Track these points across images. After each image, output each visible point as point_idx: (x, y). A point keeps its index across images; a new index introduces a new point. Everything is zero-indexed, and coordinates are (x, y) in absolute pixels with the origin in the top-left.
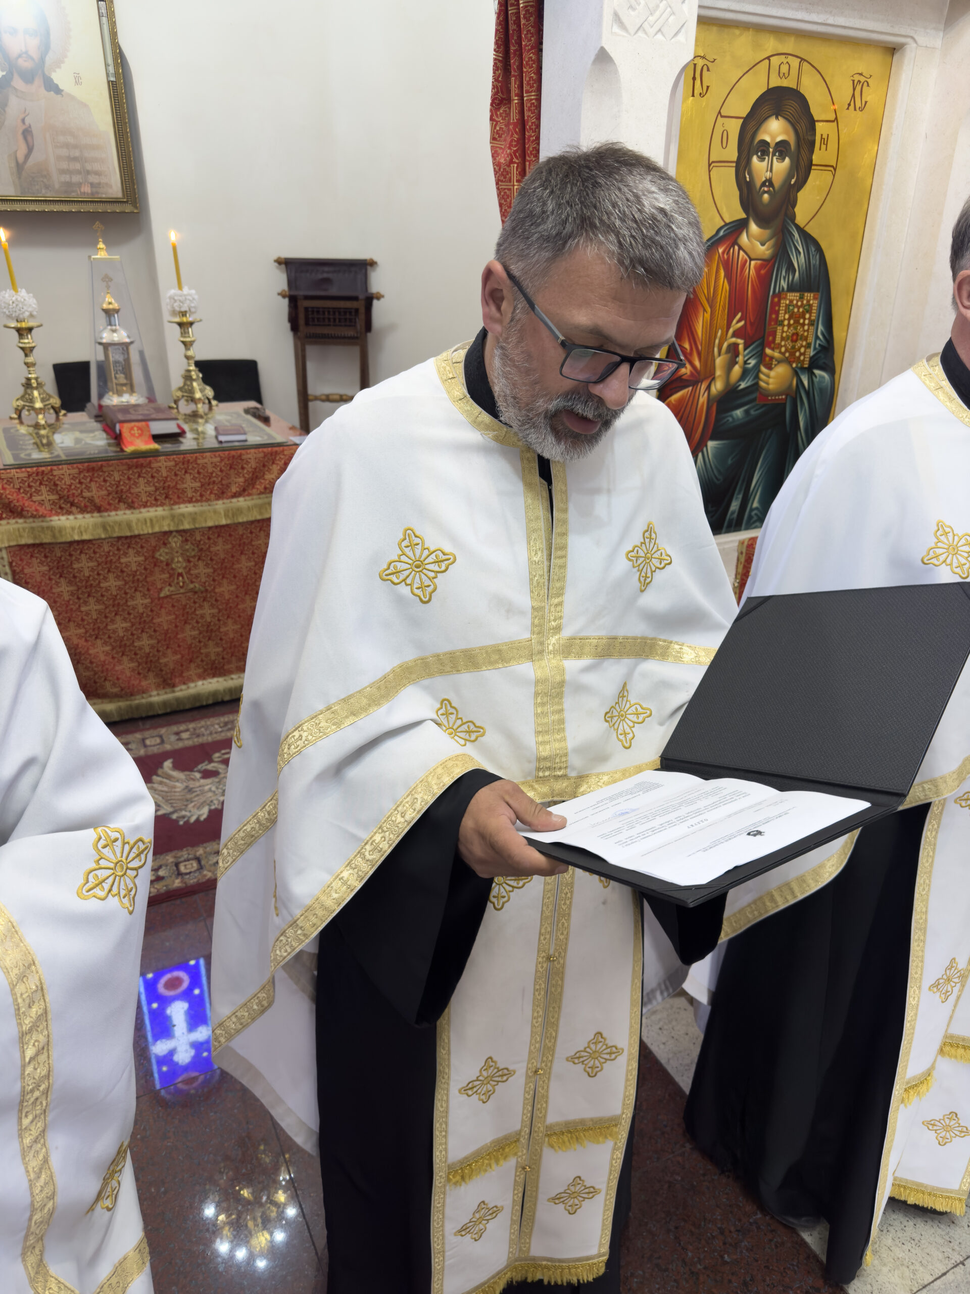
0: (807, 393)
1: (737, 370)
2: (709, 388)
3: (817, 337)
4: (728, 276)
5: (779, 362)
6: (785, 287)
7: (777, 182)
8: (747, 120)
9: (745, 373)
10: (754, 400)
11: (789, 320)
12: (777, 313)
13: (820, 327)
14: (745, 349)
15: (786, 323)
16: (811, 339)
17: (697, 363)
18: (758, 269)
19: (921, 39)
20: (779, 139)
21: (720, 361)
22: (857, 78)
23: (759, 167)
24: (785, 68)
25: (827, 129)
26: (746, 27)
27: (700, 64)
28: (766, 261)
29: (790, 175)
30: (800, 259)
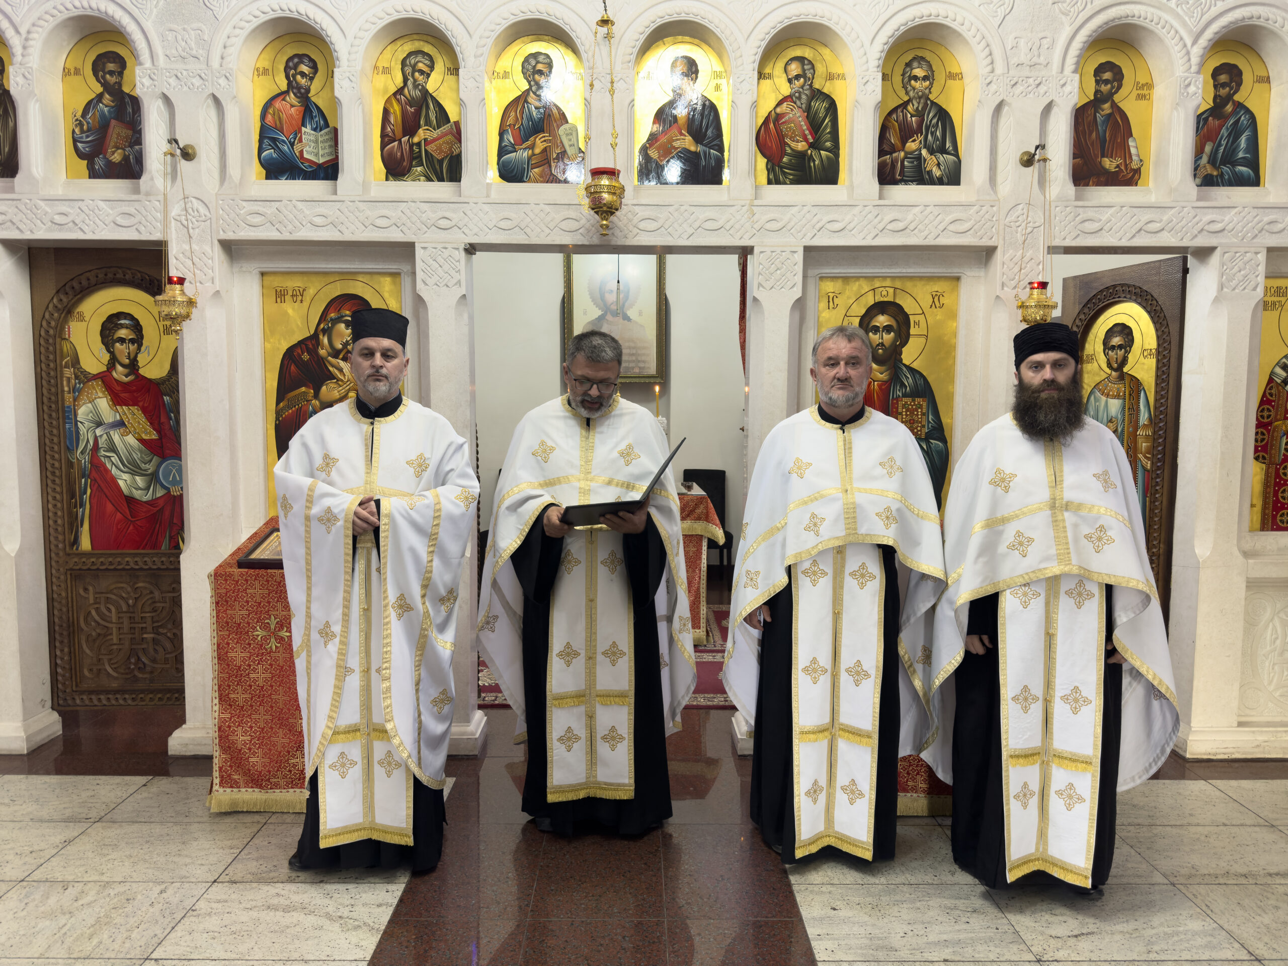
0: (927, 453)
3: (929, 422)
6: (901, 394)
7: (887, 344)
8: (863, 318)
11: (906, 411)
12: (897, 408)
13: (930, 417)
15: (904, 413)
16: (924, 422)
18: (880, 386)
19: (968, 273)
20: (885, 324)
22: (934, 294)
24: (884, 293)
25: (917, 318)
26: (858, 278)
27: (831, 295)
28: (884, 382)
29: (895, 340)
30: (908, 381)
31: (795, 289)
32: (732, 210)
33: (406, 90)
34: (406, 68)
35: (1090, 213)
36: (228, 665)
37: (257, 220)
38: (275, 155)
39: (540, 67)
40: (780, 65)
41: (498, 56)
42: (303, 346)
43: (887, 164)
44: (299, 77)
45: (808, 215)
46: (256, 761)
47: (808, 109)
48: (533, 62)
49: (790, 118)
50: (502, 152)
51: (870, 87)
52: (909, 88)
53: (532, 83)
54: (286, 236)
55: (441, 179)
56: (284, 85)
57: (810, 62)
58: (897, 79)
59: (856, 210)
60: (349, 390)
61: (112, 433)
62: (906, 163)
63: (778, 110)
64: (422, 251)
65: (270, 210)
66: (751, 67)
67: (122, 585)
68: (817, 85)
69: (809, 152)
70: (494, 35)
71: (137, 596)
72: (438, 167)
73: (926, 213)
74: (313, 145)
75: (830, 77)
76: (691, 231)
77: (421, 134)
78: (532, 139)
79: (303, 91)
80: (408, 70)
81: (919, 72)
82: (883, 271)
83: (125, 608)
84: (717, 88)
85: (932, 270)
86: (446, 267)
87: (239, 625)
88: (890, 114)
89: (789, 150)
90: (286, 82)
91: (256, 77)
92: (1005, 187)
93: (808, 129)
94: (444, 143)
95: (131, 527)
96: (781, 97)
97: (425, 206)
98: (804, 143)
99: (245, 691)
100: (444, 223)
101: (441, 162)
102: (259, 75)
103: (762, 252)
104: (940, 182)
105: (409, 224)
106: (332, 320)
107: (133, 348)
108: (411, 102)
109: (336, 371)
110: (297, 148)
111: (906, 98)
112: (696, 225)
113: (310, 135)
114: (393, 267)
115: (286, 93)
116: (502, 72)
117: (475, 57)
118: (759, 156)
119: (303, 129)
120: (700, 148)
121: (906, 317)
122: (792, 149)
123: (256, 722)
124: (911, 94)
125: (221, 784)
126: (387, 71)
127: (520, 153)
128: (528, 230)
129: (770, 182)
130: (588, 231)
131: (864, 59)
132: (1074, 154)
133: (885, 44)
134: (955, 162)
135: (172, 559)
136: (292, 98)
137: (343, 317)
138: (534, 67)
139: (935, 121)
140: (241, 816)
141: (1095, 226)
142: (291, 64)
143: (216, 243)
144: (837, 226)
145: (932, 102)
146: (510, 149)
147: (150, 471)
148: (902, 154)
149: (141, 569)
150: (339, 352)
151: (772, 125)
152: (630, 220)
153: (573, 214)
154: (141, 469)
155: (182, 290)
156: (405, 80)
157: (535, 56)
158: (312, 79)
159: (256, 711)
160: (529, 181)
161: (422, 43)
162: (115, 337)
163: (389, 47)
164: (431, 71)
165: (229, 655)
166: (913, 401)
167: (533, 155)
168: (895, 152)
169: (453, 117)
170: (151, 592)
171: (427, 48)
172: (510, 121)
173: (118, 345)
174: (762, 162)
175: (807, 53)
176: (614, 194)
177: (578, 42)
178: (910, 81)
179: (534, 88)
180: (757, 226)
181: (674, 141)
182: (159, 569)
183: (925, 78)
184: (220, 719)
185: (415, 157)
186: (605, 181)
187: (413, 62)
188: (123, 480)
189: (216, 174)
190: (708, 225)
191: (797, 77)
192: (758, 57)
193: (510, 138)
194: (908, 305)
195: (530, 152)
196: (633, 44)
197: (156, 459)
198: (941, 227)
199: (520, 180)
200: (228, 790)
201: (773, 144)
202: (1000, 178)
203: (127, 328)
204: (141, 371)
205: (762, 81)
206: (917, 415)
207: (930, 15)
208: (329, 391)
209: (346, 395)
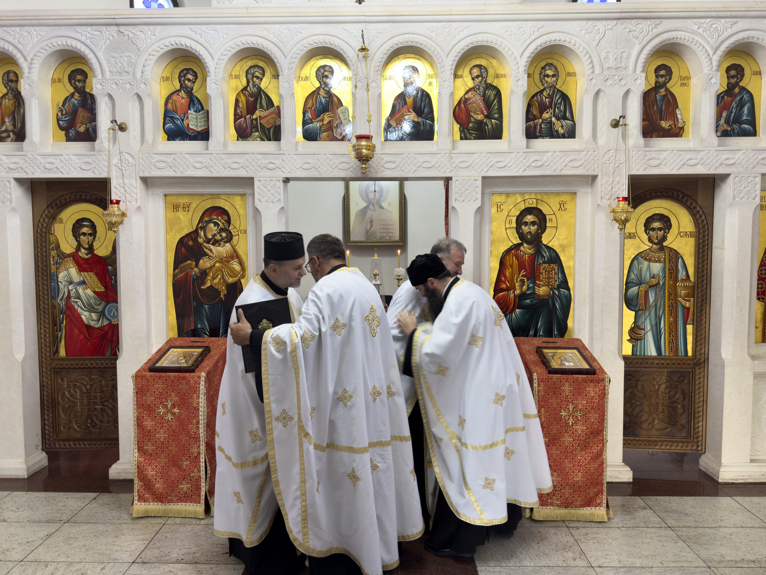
0: (558, 297)
1: (525, 288)
2: (514, 292)
3: (559, 278)
4: (517, 259)
5: (543, 286)
6: (542, 262)
7: (533, 232)
8: (518, 217)
9: (528, 289)
10: (534, 297)
12: (540, 270)
13: (560, 275)
14: (527, 281)
15: (544, 273)
16: (556, 278)
17: (508, 284)
18: (529, 257)
19: (581, 190)
20: (532, 221)
21: (517, 285)
22: (561, 202)
23: (525, 229)
24: (531, 202)
25: (551, 217)
26: (515, 194)
27: (499, 204)
28: (532, 255)
29: (538, 230)
30: (546, 254)
31: (477, 201)
32: (439, 156)
33: (248, 88)
34: (249, 75)
35: (653, 155)
36: (143, 429)
37: (162, 165)
38: (173, 127)
39: (326, 73)
40: (467, 70)
41: (302, 68)
42: (189, 237)
43: (531, 127)
44: (186, 82)
45: (484, 159)
46: (159, 486)
47: (484, 95)
48: (322, 71)
49: (473, 101)
50: (305, 123)
51: (520, 83)
52: (544, 82)
53: (322, 83)
54: (179, 174)
55: (269, 140)
56: (178, 86)
57: (485, 68)
58: (537, 76)
59: (513, 155)
60: (216, 262)
61: (78, 288)
62: (543, 126)
63: (466, 96)
64: (258, 182)
65: (169, 159)
66: (449, 72)
67: (83, 377)
68: (489, 81)
69: (485, 120)
70: (299, 57)
71: (92, 383)
72: (267, 133)
73: (555, 156)
74: (195, 120)
75: (497, 76)
76: (415, 168)
77: (258, 113)
78: (322, 115)
79: (189, 89)
80: (250, 76)
81: (550, 72)
82: (530, 189)
83: (85, 390)
84: (430, 84)
85: (559, 189)
86: (272, 191)
87: (150, 405)
88: (533, 97)
89: (473, 120)
90: (179, 84)
91: (162, 82)
92: (602, 140)
93: (484, 107)
94: (271, 118)
95: (89, 343)
96: (468, 89)
97: (260, 156)
98: (482, 115)
99: (153, 445)
100: (271, 166)
101: (269, 130)
102: (163, 81)
103: (457, 180)
104: (563, 136)
105: (251, 167)
106: (206, 221)
107: (91, 238)
108: (251, 95)
109: (208, 251)
110: (185, 122)
111: (542, 88)
112: (418, 165)
113: (193, 115)
114: (241, 191)
115: (180, 90)
116: (304, 77)
117: (288, 69)
118: (455, 123)
119: (189, 111)
120: (420, 120)
121: (544, 216)
122: (474, 119)
123: (159, 463)
124: (545, 85)
125: (139, 500)
126: (237, 77)
127: (315, 124)
128: (320, 170)
129: (461, 139)
130: (355, 169)
131: (517, 66)
132: (643, 119)
133: (529, 57)
134: (572, 125)
135: (112, 362)
136: (182, 94)
137: (212, 219)
138: (323, 74)
139: (559, 101)
140: (150, 519)
141: (657, 162)
142: (182, 74)
143: (138, 179)
144: (502, 165)
145: (558, 90)
146: (310, 121)
147: (100, 310)
148: (540, 120)
149: (94, 368)
150: (210, 240)
151: (462, 105)
152: (379, 163)
153: (345, 159)
154: (94, 309)
155: (118, 207)
156: (248, 82)
157: (323, 67)
158: (194, 82)
159: (160, 457)
160: (321, 140)
161: (258, 61)
162: (81, 232)
163: (238, 64)
164: (263, 77)
165: (144, 423)
166: (550, 266)
167: (323, 125)
168: (536, 119)
169: (276, 104)
170: (101, 381)
171: (261, 64)
172: (309, 105)
173: (82, 237)
174: (457, 127)
175: (483, 62)
176: (369, 150)
177: (348, 60)
178: (544, 77)
179: (323, 86)
180: (454, 165)
181: (405, 115)
182: (105, 368)
183: (553, 76)
184: (138, 461)
185: (254, 127)
186: (364, 143)
187: (252, 72)
188: (85, 316)
189: (139, 139)
190: (425, 165)
191: (477, 77)
192: (454, 67)
193: (309, 115)
194: (545, 209)
195: (321, 123)
196: (380, 60)
197: (103, 304)
198: (564, 164)
199: (315, 140)
200: (143, 503)
201: (463, 117)
202: (599, 134)
203: (87, 227)
204: (95, 252)
205: (456, 79)
206: (552, 274)
207: (556, 40)
208: (204, 263)
209: (214, 265)
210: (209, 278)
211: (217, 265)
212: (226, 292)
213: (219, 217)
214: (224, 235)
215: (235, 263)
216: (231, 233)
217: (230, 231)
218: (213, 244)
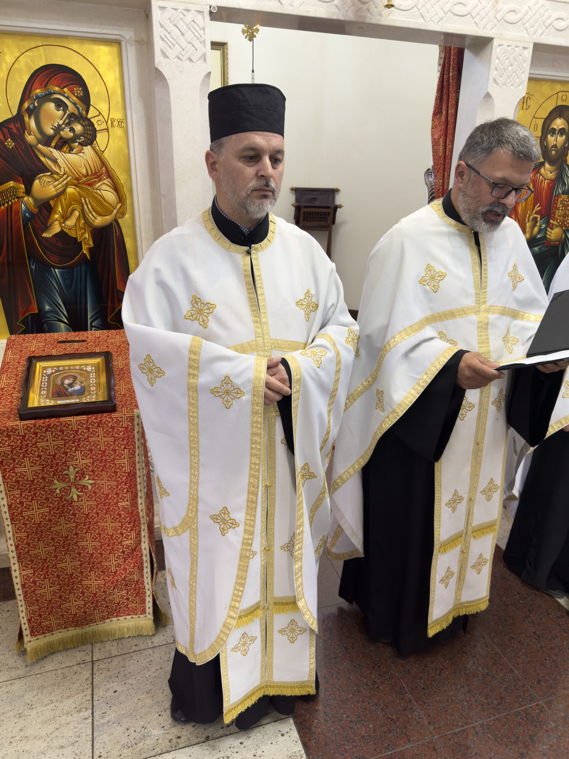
1: (536, 229)
4: (534, 187)
5: (556, 226)
6: (561, 192)
7: (559, 146)
8: (546, 119)
9: (540, 231)
10: (544, 243)
11: (562, 207)
12: (557, 204)
14: (541, 220)
15: (561, 208)
18: (548, 184)
20: (560, 127)
21: (529, 225)
23: (551, 139)
24: (564, 97)
26: (547, 81)
27: (526, 96)
28: (552, 181)
29: (565, 142)
30: (568, 180)
31: (521, 87)
36: (25, 524)
42: (6, 130)
60: (67, 185)
64: (160, 12)
99: (47, 545)
103: (500, 45)
106: (38, 97)
109: (49, 162)
114: (112, 32)
123: (63, 571)
125: (32, 634)
137: (51, 94)
144: (562, 25)
150: (50, 138)
165: (25, 514)
166: (568, 197)
184: (22, 577)
200: (41, 637)
206: (568, 210)
208: (43, 185)
209: (64, 192)
210: (57, 216)
211: (70, 190)
212: (91, 244)
213: (66, 90)
214: (78, 128)
215: (104, 187)
216: (92, 124)
217: (89, 120)
218: (59, 147)
